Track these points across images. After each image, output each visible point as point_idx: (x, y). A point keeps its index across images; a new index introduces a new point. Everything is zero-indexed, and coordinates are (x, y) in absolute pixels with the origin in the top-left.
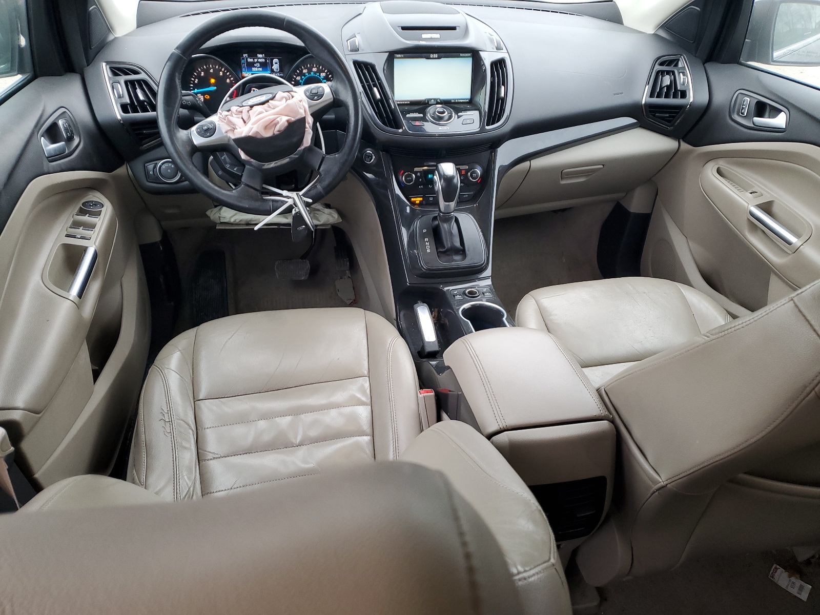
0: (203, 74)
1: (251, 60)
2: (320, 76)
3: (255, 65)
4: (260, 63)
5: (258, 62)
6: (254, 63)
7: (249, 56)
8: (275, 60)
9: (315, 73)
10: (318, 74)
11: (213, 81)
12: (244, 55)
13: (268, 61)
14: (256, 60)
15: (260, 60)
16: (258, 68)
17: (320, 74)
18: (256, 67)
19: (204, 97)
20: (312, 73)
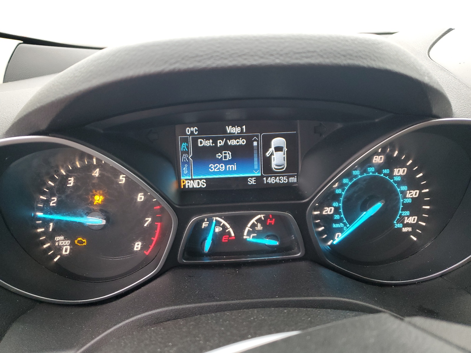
0: (71, 182)
1: (208, 143)
2: (391, 175)
3: (219, 156)
4: (232, 149)
5: (226, 147)
6: (215, 150)
7: (203, 132)
8: (278, 141)
9: (379, 168)
10: (386, 171)
11: (98, 199)
12: (189, 130)
13: (255, 144)
14: (220, 143)
15: (233, 142)
16: (226, 163)
17: (392, 172)
18: (220, 161)
19: (72, 244)
20: (371, 170)
